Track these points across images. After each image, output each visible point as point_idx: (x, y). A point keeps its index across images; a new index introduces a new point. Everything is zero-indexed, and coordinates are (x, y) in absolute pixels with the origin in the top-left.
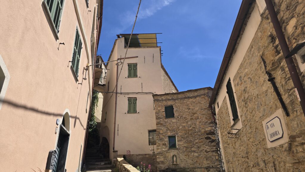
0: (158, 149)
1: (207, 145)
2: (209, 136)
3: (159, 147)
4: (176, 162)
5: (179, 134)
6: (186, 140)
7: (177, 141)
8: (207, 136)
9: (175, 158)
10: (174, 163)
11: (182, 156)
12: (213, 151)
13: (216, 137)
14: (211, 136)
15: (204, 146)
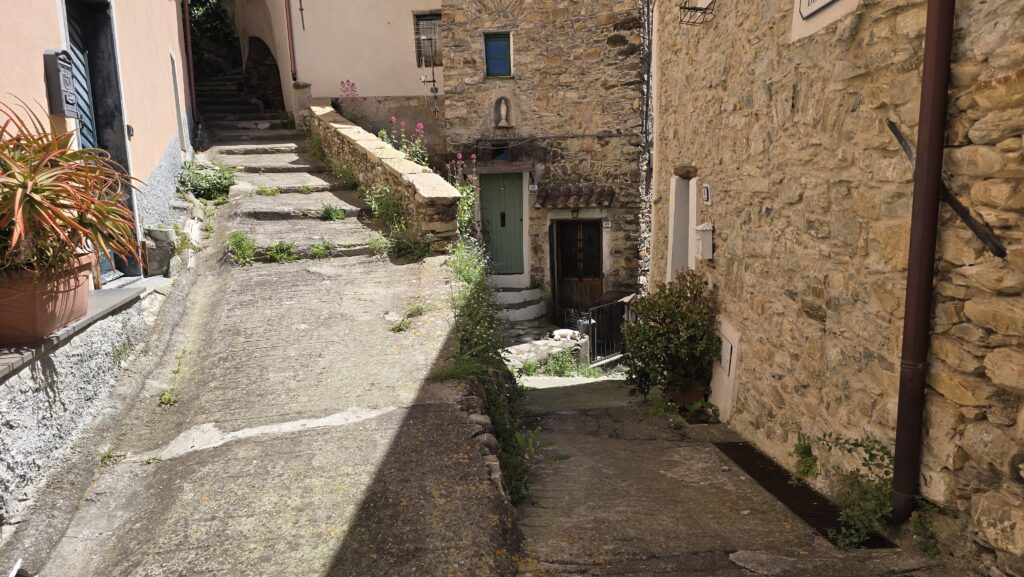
0: (447, 78)
1: (610, 65)
2: (623, 33)
3: (453, 72)
4: (507, 119)
5: (524, 25)
6: (544, 48)
7: (515, 50)
8: (616, 33)
9: (503, 109)
10: (500, 124)
11: (527, 102)
12: (626, 84)
13: (644, 38)
14: (629, 32)
15: (602, 67)
